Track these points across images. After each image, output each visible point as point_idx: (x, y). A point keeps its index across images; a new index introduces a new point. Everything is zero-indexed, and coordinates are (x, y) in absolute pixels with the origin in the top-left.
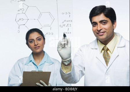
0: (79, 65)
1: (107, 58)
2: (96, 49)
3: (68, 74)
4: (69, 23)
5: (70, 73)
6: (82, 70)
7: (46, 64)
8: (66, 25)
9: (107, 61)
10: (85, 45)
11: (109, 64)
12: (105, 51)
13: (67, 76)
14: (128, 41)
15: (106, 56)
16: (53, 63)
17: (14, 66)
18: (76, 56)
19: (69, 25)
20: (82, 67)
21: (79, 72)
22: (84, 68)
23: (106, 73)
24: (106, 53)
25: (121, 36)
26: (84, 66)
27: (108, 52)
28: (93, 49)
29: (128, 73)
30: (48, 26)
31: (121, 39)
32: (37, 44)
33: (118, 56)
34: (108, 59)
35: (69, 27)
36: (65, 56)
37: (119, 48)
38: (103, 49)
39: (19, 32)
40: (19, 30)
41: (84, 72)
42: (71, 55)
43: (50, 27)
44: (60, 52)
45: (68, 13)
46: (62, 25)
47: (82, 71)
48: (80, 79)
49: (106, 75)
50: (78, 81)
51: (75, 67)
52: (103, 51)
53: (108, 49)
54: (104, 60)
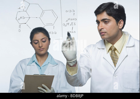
0: (85, 66)
1: (115, 58)
2: (103, 49)
3: (74, 76)
4: (74, 21)
5: (76, 75)
6: (88, 71)
7: (50, 65)
8: (70, 24)
9: (115, 61)
10: (91, 45)
11: (117, 64)
12: (113, 51)
13: (73, 78)
14: (138, 40)
15: (114, 57)
16: (57, 64)
17: (16, 67)
18: (81, 56)
19: (73, 24)
20: (88, 68)
21: (85, 74)
22: (91, 70)
23: (114, 74)
24: (113, 54)
25: (129, 35)
26: (90, 68)
27: (116, 52)
28: (99, 49)
29: (138, 74)
30: (51, 24)
31: (130, 38)
32: (42, 46)
33: (127, 56)
34: (116, 60)
35: (74, 26)
36: (70, 56)
37: (128, 48)
38: (110, 49)
39: (20, 31)
40: (20, 29)
41: (91, 74)
42: (77, 55)
43: (53, 26)
44: (64, 52)
45: (72, 11)
46: (66, 24)
47: (88, 73)
48: (86, 82)
49: (114, 77)
50: (85, 84)
51: (81, 68)
52: (110, 52)
53: (115, 49)
54: (112, 60)
